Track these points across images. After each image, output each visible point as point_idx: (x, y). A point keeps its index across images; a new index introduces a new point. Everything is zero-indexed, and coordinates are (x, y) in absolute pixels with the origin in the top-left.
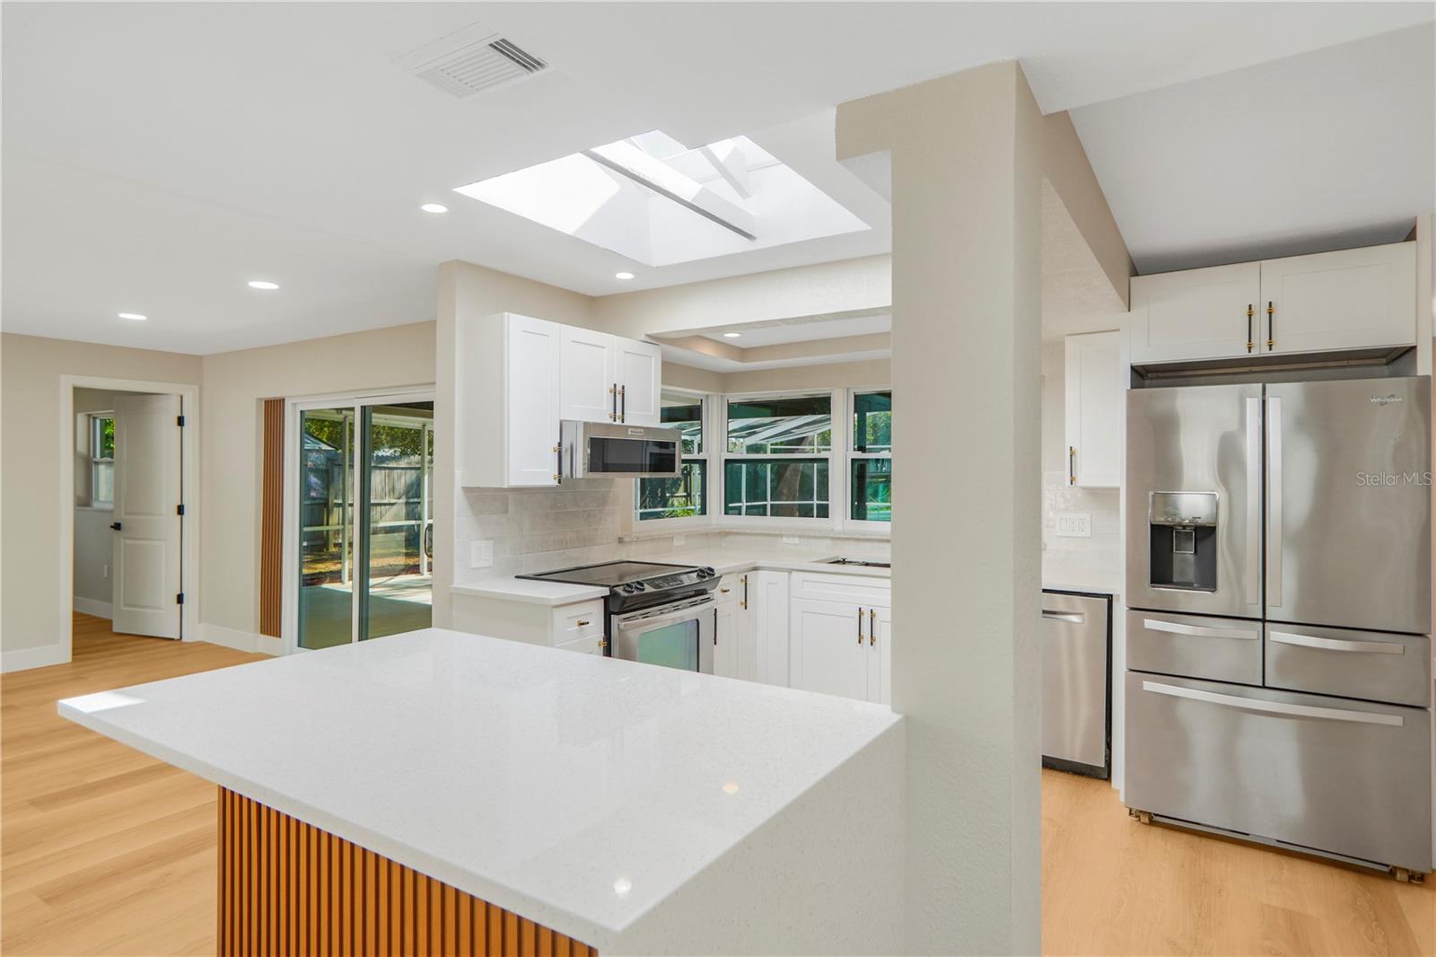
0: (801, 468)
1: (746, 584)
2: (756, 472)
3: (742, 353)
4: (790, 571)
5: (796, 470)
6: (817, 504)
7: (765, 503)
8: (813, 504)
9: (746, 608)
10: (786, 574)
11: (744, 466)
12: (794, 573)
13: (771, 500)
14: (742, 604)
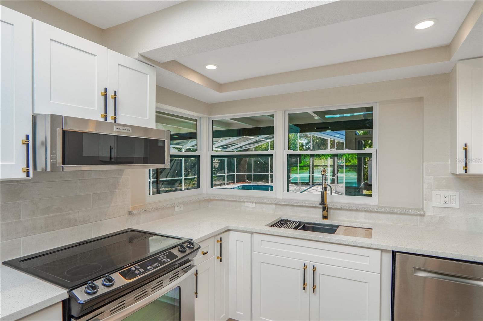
0: (247, 160)
1: (221, 244)
2: (231, 162)
3: (220, 87)
4: (252, 233)
5: (246, 161)
6: (254, 174)
7: (234, 174)
8: (252, 174)
9: (221, 261)
10: (250, 235)
11: (226, 159)
12: (254, 234)
13: (236, 173)
14: (218, 258)
